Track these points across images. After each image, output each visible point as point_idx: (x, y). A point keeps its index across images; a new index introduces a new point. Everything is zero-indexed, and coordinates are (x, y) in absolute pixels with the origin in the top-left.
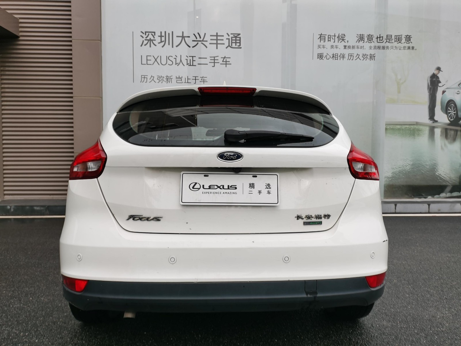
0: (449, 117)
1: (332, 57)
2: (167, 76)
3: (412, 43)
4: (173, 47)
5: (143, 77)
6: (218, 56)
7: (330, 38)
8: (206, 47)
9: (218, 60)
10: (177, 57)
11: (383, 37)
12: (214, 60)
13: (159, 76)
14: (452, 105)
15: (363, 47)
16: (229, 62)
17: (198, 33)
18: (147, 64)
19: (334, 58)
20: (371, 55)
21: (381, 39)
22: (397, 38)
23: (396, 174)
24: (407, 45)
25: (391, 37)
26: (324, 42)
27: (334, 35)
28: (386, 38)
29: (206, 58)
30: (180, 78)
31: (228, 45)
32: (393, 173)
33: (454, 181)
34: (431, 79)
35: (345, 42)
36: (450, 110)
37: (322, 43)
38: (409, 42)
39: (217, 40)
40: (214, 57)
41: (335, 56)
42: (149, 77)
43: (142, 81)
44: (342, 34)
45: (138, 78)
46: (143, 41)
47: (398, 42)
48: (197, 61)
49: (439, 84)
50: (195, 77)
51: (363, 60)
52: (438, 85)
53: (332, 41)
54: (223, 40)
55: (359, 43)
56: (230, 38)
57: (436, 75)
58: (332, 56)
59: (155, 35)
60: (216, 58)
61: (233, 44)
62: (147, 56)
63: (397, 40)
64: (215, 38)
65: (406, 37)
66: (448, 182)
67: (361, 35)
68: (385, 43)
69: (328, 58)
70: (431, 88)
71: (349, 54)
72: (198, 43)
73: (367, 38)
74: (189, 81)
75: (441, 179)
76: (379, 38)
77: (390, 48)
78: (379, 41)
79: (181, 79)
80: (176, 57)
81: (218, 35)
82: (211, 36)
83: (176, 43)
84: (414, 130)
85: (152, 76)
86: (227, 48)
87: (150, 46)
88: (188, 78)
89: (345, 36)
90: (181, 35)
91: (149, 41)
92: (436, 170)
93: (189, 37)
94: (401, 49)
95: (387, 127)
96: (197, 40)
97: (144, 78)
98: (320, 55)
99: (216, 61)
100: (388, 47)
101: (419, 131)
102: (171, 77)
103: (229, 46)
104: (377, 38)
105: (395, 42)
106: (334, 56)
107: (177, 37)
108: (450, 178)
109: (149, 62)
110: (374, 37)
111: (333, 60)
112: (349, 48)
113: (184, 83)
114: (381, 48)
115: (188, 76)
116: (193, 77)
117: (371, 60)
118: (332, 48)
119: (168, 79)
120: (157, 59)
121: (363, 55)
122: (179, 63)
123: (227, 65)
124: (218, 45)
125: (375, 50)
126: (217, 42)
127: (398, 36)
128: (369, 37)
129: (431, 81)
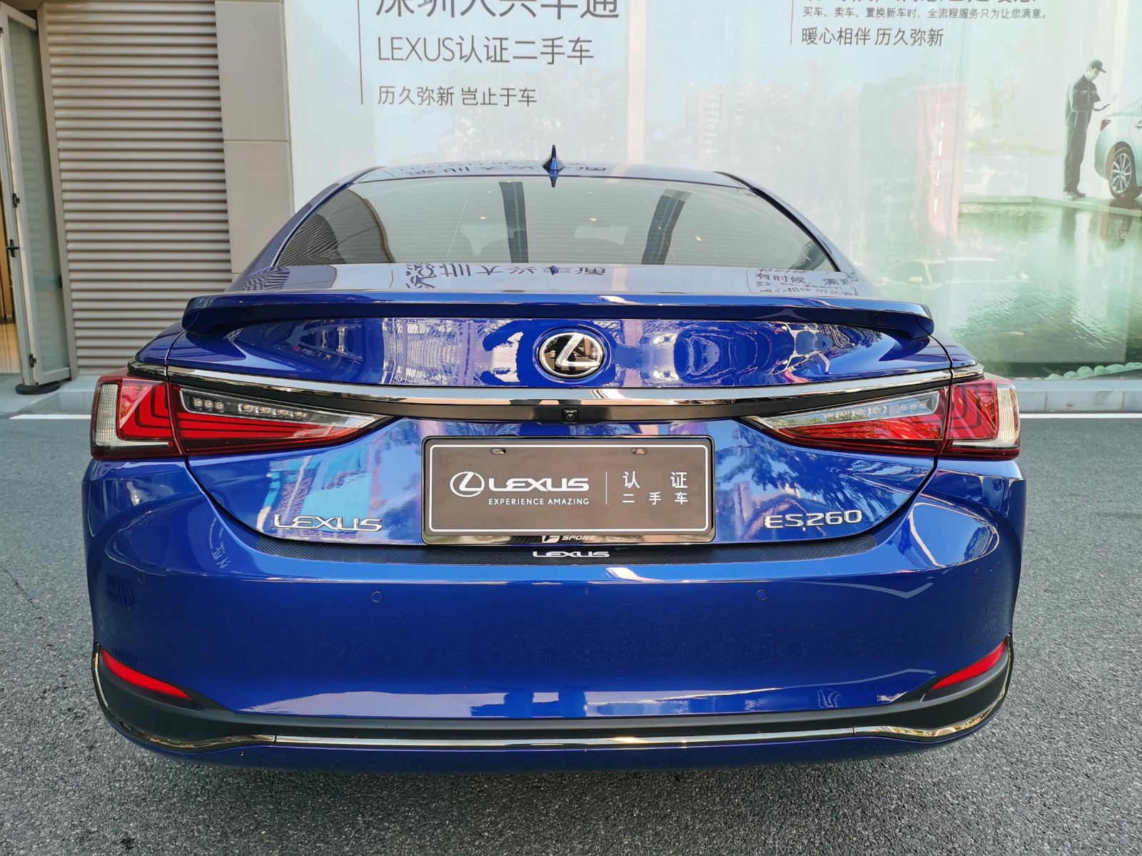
0: (1114, 185)
1: (836, 38)
2: (441, 88)
4: (453, 16)
5: (384, 90)
8: (534, 15)
9: (561, 46)
10: (463, 39)
12: (552, 47)
13: (422, 88)
14: (1125, 155)
15: (915, 11)
16: (588, 51)
18: (393, 59)
19: (843, 40)
20: (933, 33)
23: (977, 322)
24: (1022, 6)
29: (533, 43)
30: (470, 93)
31: (586, 9)
32: (970, 319)
33: (1114, 339)
34: (1076, 91)
35: (871, 0)
36: (1117, 169)
37: (815, 2)
40: (553, 40)
41: (846, 33)
42: (398, 91)
43: (383, 100)
45: (372, 92)
48: (512, 49)
49: (1095, 103)
50: (508, 90)
51: (912, 45)
52: (1093, 106)
55: (905, 1)
57: (1089, 80)
58: (837, 35)
60: (556, 43)
61: (597, 6)
62: (392, 38)
66: (1099, 340)
68: (969, 1)
69: (827, 40)
70: (1074, 115)
71: (878, 30)
72: (513, 5)
74: (493, 100)
75: (1083, 333)
77: (979, 15)
79: (475, 95)
80: (460, 41)
83: (460, 6)
84: (1027, 216)
85: (404, 89)
86: (582, 16)
87: (400, 15)
88: (491, 93)
91: (397, 2)
92: (1072, 312)
94: (1010, 15)
95: (962, 211)
97: (387, 92)
98: (808, 32)
99: (556, 50)
100: (974, 12)
101: (1038, 221)
102: (450, 91)
103: (588, 11)
106: (843, 34)
108: (1105, 332)
109: (397, 54)
111: (840, 44)
112: (879, 15)
113: (481, 104)
114: (958, 14)
115: (490, 89)
116: (502, 89)
117: (933, 44)
118: (839, 14)
119: (443, 95)
120: (416, 44)
121: (914, 32)
122: (468, 55)
123: (583, 59)
124: (562, 9)
125: (943, 19)
126: (559, 2)
129: (1075, 96)
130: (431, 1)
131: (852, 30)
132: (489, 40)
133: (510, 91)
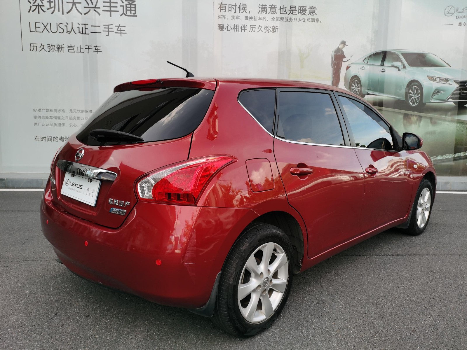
1: (232, 29)
2: (58, 45)
3: (316, 15)
4: (63, 14)
5: (32, 45)
6: (112, 24)
7: (231, 8)
8: (99, 14)
9: (112, 28)
10: (68, 24)
11: (286, 8)
13: (50, 45)
14: (357, 81)
15: (266, 18)
16: (124, 31)
18: (36, 32)
19: (235, 30)
20: (274, 27)
21: (284, 10)
22: (301, 10)
24: (311, 17)
25: (294, 8)
26: (224, 12)
27: (235, 5)
28: (290, 10)
29: (100, 26)
30: (71, 47)
31: (122, 13)
34: (335, 53)
35: (247, 13)
36: (354, 87)
37: (223, 13)
38: (314, 13)
39: (110, 7)
40: (108, 25)
41: (236, 27)
42: (38, 46)
43: (32, 49)
44: (243, 4)
45: (27, 47)
46: (31, 6)
47: (302, 14)
48: (90, 29)
49: (344, 59)
50: (89, 46)
51: (265, 32)
53: (233, 11)
54: (117, 7)
55: (261, 13)
56: (124, 5)
57: (341, 49)
58: (233, 28)
59: (43, 0)
60: (110, 27)
61: (128, 11)
62: (36, 23)
63: (301, 11)
64: (108, 4)
65: (310, 8)
67: (263, 5)
68: (289, 14)
69: (229, 30)
70: (335, 64)
71: (250, 26)
72: (90, 10)
73: (269, 8)
74: (82, 50)
76: (283, 9)
77: (293, 21)
78: (282, 12)
79: (74, 48)
80: (67, 25)
81: (112, 1)
82: (104, 2)
83: (66, 11)
85: (42, 45)
86: (121, 16)
87: (39, 13)
89: (247, 6)
90: (72, 1)
91: (37, 7)
93: (80, 3)
94: (305, 21)
96: (89, 6)
97: (34, 46)
98: (220, 26)
99: (110, 30)
100: (291, 19)
102: (62, 46)
103: (123, 13)
104: (280, 9)
105: (299, 14)
106: (235, 27)
107: (67, 2)
109: (38, 30)
110: (277, 8)
111: (234, 31)
112: (250, 19)
113: (77, 52)
114: (284, 20)
115: (80, 46)
116: (86, 46)
117: (274, 32)
118: (233, 18)
119: (59, 48)
120: (46, 26)
121: (266, 27)
122: (70, 31)
123: (122, 34)
124: (112, 13)
125: (278, 22)
126: (110, 9)
127: (302, 7)
128: (272, 7)
129: (335, 56)
130: (53, 7)
131: (239, 25)
132: (79, 25)
133: (89, 47)
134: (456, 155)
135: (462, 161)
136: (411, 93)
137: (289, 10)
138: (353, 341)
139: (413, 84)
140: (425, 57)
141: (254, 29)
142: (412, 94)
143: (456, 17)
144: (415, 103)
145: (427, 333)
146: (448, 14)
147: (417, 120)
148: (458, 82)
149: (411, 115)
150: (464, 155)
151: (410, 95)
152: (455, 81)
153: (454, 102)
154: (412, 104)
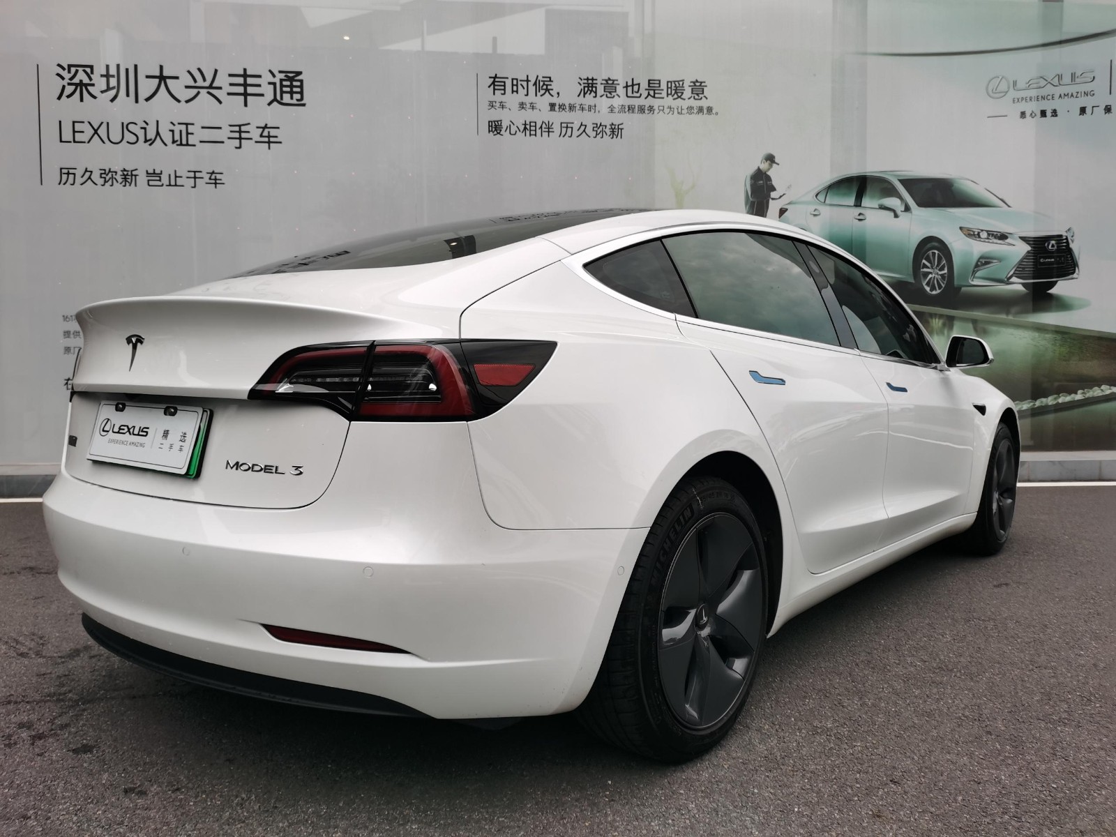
1: (521, 131)
2: (125, 170)
3: (707, 98)
4: (137, 101)
5: (64, 171)
6: (249, 124)
7: (517, 85)
8: (220, 102)
9: (248, 132)
10: (147, 124)
11: (639, 84)
13: (105, 170)
15: (595, 107)
16: (276, 137)
17: (199, 69)
18: (75, 142)
19: (528, 132)
20: (613, 127)
21: (636, 88)
22: (673, 88)
24: (696, 104)
25: (658, 85)
26: (502, 94)
27: (526, 79)
28: (647, 88)
29: (220, 128)
30: (154, 175)
31: (272, 98)
34: (753, 181)
35: (552, 96)
37: (498, 96)
38: (701, 96)
39: (245, 85)
40: (240, 126)
41: (530, 126)
42: (79, 173)
43: (63, 182)
44: (543, 77)
45: (52, 175)
46: (64, 87)
47: (676, 96)
48: (198, 134)
49: (772, 193)
50: (195, 172)
51: (594, 138)
52: (770, 195)
53: (522, 92)
54: (259, 86)
55: (584, 96)
56: (277, 81)
57: (764, 172)
58: (522, 128)
59: (92, 73)
60: (243, 128)
61: (284, 95)
62: (74, 122)
63: (673, 93)
64: (241, 80)
65: (692, 84)
67: (588, 79)
68: (646, 98)
69: (513, 132)
70: (752, 203)
71: (561, 123)
72: (199, 93)
73: (603, 86)
74: (179, 181)
76: (632, 86)
77: (656, 112)
78: (630, 94)
79: (160, 177)
80: (145, 125)
81: (248, 73)
82: (230, 75)
83: (145, 91)
85: (86, 171)
86: (269, 104)
87: (82, 100)
88: (177, 175)
89: (551, 82)
90: (158, 74)
91: (79, 87)
93: (177, 78)
94: (685, 111)
96: (197, 85)
97: (68, 174)
98: (494, 124)
99: (243, 135)
100: (651, 109)
102: (134, 173)
103: (275, 99)
104: (627, 87)
105: (667, 96)
106: (528, 127)
107: (148, 77)
109: (79, 137)
110: (618, 84)
111: (526, 135)
112: (561, 110)
113: (167, 186)
114: (637, 108)
115: (175, 172)
116: (189, 171)
117: (615, 137)
118: (523, 108)
119: (127, 177)
120: (99, 128)
121: (595, 126)
122: (153, 138)
123: (271, 144)
124: (249, 98)
125: (622, 115)
126: (245, 90)
127: (675, 82)
128: (608, 83)
129: (752, 186)
130: (114, 88)
132: (174, 125)
133: (197, 173)
134: (1038, 403)
135: (1051, 417)
136: (925, 266)
137: (646, 90)
138: (797, 735)
139: (929, 246)
140: (953, 186)
141: (569, 130)
142: (929, 268)
143: (1014, 101)
144: (937, 288)
145: (960, 718)
146: (995, 94)
147: (944, 325)
148: (1027, 239)
149: (932, 315)
150: (1055, 403)
151: (925, 270)
152: (1023, 239)
153: (1024, 285)
154: (931, 290)
